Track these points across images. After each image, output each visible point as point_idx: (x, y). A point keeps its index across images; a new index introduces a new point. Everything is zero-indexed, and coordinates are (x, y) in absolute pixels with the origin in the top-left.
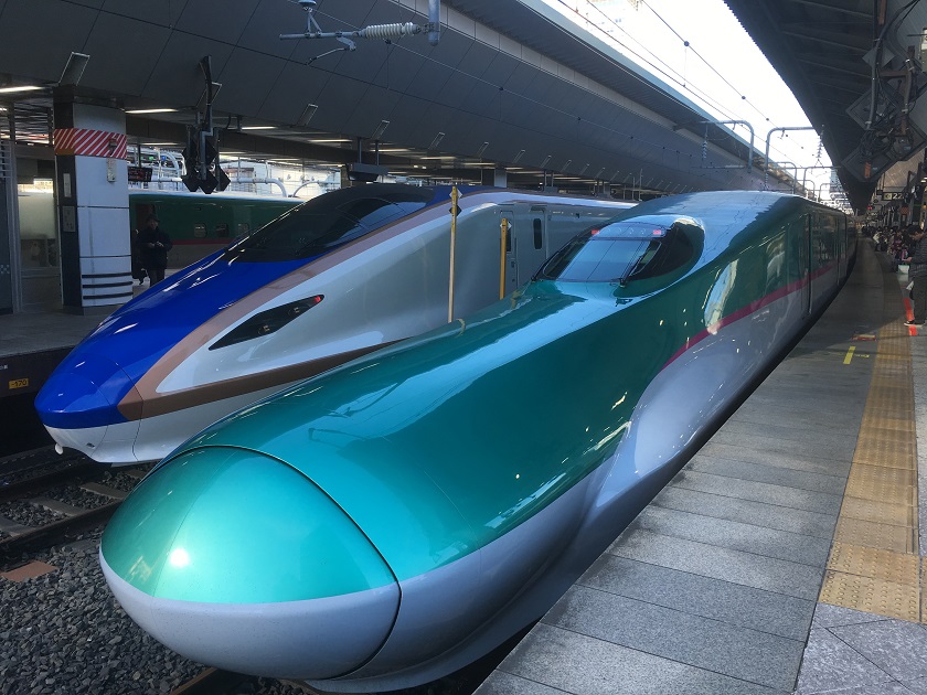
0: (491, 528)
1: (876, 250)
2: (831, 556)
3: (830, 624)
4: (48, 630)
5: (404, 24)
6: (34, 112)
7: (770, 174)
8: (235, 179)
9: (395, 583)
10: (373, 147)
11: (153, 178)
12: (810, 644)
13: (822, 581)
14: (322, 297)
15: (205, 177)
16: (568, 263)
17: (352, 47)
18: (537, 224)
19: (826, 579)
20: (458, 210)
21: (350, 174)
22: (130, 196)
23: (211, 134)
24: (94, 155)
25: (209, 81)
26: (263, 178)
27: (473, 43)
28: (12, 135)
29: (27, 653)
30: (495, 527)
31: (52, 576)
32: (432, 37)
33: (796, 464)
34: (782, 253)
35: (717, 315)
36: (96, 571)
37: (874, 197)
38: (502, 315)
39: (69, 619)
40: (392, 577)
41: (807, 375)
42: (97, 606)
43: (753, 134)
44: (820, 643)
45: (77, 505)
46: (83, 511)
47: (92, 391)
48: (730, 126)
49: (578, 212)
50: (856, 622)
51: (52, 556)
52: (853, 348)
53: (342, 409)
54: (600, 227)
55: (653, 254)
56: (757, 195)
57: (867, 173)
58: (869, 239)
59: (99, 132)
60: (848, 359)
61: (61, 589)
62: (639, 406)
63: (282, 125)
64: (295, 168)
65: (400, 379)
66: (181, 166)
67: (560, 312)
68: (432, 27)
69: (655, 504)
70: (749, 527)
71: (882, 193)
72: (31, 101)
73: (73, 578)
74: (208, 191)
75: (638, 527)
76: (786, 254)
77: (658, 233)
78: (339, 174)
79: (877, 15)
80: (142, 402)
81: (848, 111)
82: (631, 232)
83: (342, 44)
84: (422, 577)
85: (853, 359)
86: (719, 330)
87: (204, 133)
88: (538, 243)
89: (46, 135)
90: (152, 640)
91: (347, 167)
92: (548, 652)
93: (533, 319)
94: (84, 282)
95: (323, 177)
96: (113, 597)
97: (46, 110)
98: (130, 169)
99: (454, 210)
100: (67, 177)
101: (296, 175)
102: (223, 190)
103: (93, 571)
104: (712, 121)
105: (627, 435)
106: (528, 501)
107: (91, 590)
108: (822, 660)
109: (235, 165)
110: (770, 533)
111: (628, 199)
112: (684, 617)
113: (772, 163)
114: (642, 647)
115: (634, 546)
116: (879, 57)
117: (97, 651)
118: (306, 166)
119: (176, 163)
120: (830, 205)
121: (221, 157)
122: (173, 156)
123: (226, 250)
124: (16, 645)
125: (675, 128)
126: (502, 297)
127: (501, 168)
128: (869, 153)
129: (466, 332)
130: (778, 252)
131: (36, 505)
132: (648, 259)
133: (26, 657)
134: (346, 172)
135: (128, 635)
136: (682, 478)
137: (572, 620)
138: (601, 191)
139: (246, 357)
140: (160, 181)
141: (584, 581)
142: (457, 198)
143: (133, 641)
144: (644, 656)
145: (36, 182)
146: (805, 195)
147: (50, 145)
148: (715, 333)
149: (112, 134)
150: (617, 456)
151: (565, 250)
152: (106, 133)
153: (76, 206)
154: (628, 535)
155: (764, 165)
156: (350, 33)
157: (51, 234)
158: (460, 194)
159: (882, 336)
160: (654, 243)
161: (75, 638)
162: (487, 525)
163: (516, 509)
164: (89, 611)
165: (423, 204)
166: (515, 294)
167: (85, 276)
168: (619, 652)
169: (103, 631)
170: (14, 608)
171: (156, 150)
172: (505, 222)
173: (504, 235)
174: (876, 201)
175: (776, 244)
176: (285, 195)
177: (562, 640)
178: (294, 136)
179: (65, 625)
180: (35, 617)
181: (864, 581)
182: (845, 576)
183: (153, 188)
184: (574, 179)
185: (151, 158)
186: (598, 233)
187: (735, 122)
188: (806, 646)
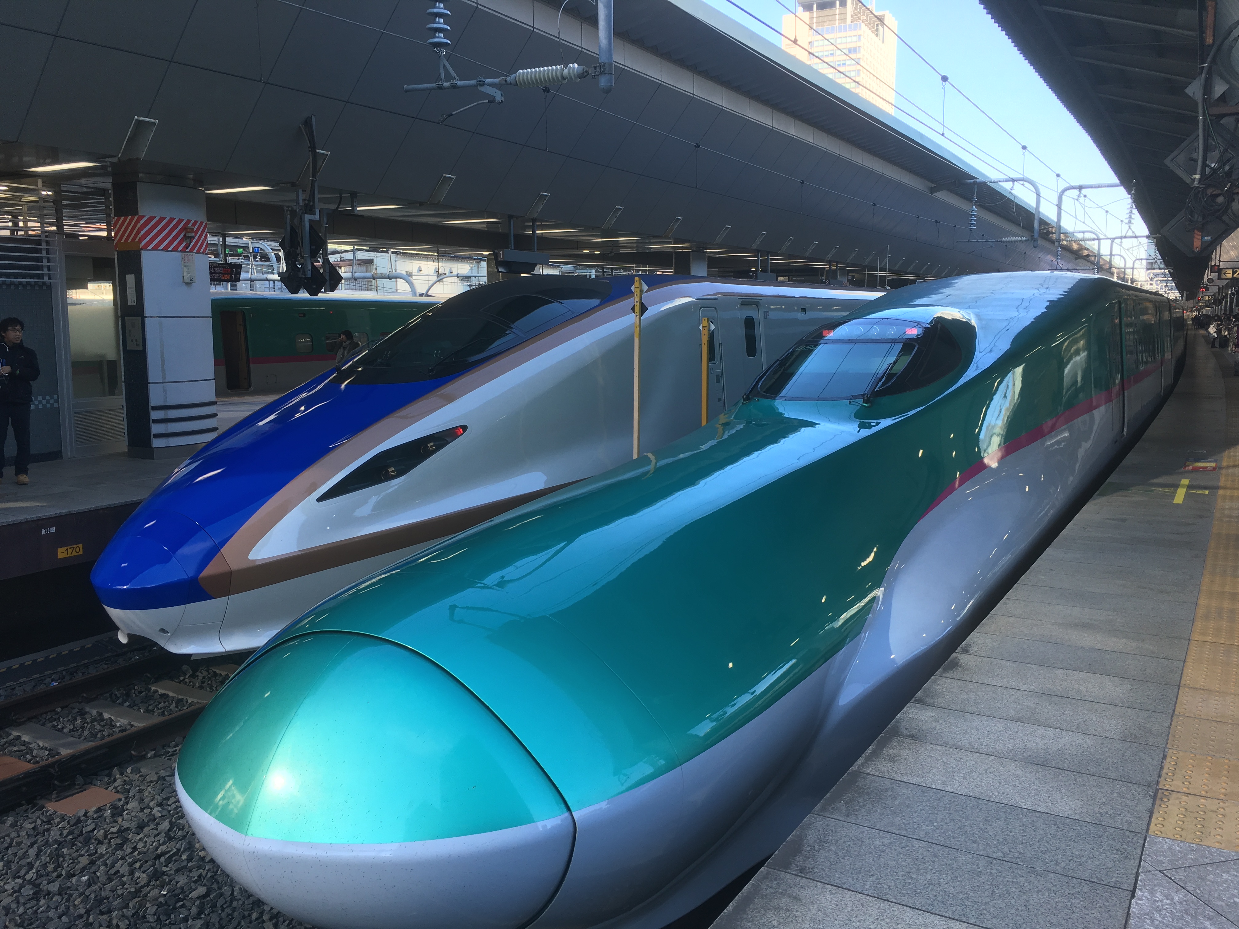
0: (696, 736)
1: (1213, 346)
2: (1165, 770)
3: (1166, 865)
4: (110, 880)
5: (566, 67)
6: (87, 195)
7: (1065, 248)
8: (349, 275)
9: (567, 814)
10: (528, 227)
11: (243, 275)
12: (1138, 893)
13: (1153, 804)
14: (464, 428)
15: (309, 274)
16: (790, 375)
17: (499, 97)
18: (750, 323)
19: (1158, 802)
20: (644, 309)
21: (499, 264)
22: (212, 301)
23: (317, 217)
24: (165, 249)
25: (313, 148)
26: (386, 271)
27: (659, 87)
28: (60, 226)
29: (82, 911)
30: (702, 734)
31: (114, 807)
32: (603, 81)
33: (1113, 643)
34: (1084, 354)
35: (996, 440)
36: (172, 800)
37: (1208, 275)
38: (704, 447)
39: (137, 865)
40: (563, 806)
41: (1124, 520)
42: (172, 846)
43: (1038, 195)
44: (1152, 892)
45: (147, 711)
46: (155, 719)
47: (166, 559)
48: (1007, 186)
49: (804, 305)
50: (1201, 861)
51: (115, 780)
52: (1185, 482)
53: (493, 578)
54: (834, 325)
55: (906, 360)
56: (1046, 278)
57: (1197, 244)
58: (1202, 332)
59: (172, 220)
60: (1180, 497)
61: (126, 825)
62: (895, 565)
63: (408, 203)
64: (426, 258)
65: (571, 535)
66: (278, 259)
67: (783, 441)
68: (603, 68)
69: (920, 701)
70: (1050, 732)
71: (1219, 271)
72: (83, 181)
73: (142, 810)
74: (314, 293)
75: (896, 733)
76: (1089, 355)
77: (913, 332)
78: (484, 264)
79: (1202, 32)
80: (231, 573)
81: (1167, 161)
82: (876, 332)
83: (486, 95)
84: (604, 805)
85: (1187, 496)
86: (1001, 461)
87: (308, 217)
88: (751, 348)
89: (104, 226)
90: (247, 894)
91: (496, 255)
92: (778, 908)
93: (747, 452)
94: (154, 415)
95: (464, 268)
96: (193, 834)
97: (103, 192)
98: (212, 266)
99: (637, 309)
100: (130, 279)
101: (429, 267)
102: (332, 289)
103: (168, 799)
104: (981, 179)
105: (879, 606)
106: (745, 698)
107: (165, 825)
108: (1157, 916)
109: (349, 256)
110: (1079, 739)
111: (871, 286)
112: (963, 858)
113: (1065, 233)
114: (906, 899)
115: (892, 759)
116: (1207, 88)
117: (175, 908)
118: (442, 255)
119: (272, 255)
120: (1147, 287)
121: (331, 247)
122: (268, 246)
123: (338, 369)
124: (68, 900)
125: (932, 190)
126: (704, 423)
127: (699, 251)
128: (1198, 218)
129: (657, 470)
130: (1077, 353)
131: (94, 712)
132: (900, 367)
133: (81, 916)
134: (495, 262)
135: (215, 886)
136: (955, 665)
137: (810, 863)
138: (835, 277)
139: (366, 510)
140: (252, 280)
141: (823, 809)
142: (641, 291)
143: (221, 895)
144: (909, 912)
145: (90, 285)
146: (1112, 274)
147: (109, 238)
148: (994, 465)
149: (189, 221)
150: (866, 635)
151: (787, 358)
152: (180, 221)
153: (143, 318)
154: (883, 745)
155: (1054, 236)
156: (496, 80)
157: (111, 354)
158: (645, 287)
159: (1225, 464)
160: (908, 345)
161: (145, 890)
162: (690, 732)
163: (730, 710)
164: (163, 854)
165: (595, 302)
166: (723, 418)
167: (155, 408)
168: (874, 907)
169: (182, 880)
170: (65, 850)
171: (246, 240)
172: (705, 323)
173: (705, 340)
174: (1210, 280)
175: (1076, 341)
176: (414, 293)
177: (796, 891)
178: (425, 216)
179: (132, 873)
180: (92, 863)
181: (1212, 805)
182: (1184, 798)
183: (243, 290)
184: (800, 263)
185: (240, 250)
186: (832, 335)
187: (1013, 180)
188: (1133, 896)
